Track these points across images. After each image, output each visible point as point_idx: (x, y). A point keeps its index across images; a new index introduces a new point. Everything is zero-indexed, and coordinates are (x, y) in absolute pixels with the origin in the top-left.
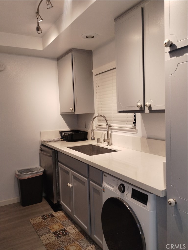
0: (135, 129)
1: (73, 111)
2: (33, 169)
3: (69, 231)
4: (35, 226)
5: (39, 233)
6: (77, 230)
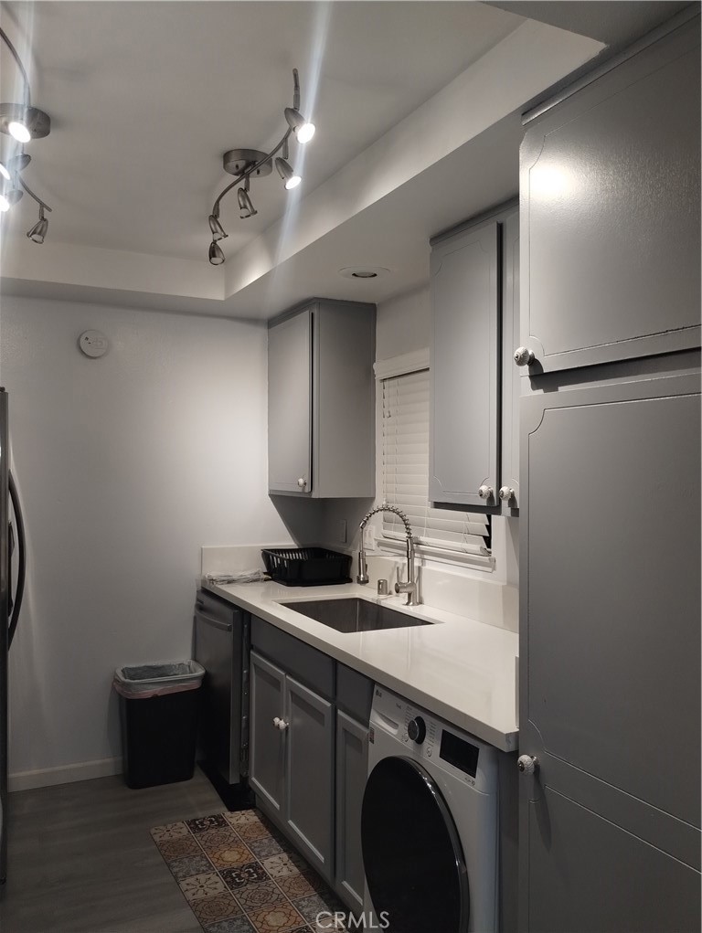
0: (487, 558)
1: (307, 489)
2: (170, 666)
3: (269, 871)
4: (165, 848)
5: (175, 870)
6: (296, 870)
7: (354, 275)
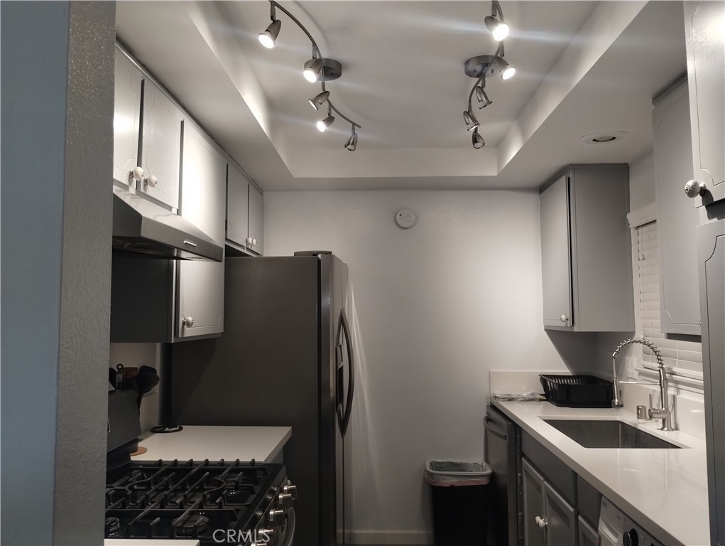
1: (569, 323)
2: (467, 464)
7: (594, 140)
